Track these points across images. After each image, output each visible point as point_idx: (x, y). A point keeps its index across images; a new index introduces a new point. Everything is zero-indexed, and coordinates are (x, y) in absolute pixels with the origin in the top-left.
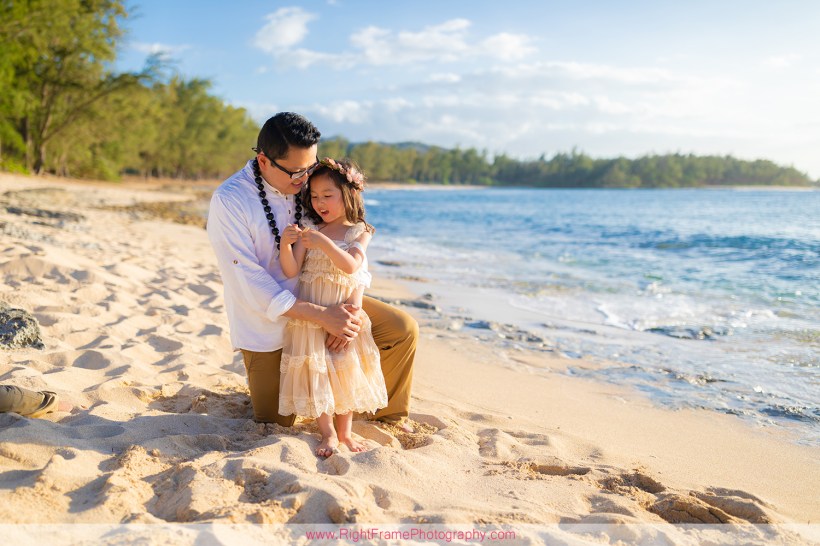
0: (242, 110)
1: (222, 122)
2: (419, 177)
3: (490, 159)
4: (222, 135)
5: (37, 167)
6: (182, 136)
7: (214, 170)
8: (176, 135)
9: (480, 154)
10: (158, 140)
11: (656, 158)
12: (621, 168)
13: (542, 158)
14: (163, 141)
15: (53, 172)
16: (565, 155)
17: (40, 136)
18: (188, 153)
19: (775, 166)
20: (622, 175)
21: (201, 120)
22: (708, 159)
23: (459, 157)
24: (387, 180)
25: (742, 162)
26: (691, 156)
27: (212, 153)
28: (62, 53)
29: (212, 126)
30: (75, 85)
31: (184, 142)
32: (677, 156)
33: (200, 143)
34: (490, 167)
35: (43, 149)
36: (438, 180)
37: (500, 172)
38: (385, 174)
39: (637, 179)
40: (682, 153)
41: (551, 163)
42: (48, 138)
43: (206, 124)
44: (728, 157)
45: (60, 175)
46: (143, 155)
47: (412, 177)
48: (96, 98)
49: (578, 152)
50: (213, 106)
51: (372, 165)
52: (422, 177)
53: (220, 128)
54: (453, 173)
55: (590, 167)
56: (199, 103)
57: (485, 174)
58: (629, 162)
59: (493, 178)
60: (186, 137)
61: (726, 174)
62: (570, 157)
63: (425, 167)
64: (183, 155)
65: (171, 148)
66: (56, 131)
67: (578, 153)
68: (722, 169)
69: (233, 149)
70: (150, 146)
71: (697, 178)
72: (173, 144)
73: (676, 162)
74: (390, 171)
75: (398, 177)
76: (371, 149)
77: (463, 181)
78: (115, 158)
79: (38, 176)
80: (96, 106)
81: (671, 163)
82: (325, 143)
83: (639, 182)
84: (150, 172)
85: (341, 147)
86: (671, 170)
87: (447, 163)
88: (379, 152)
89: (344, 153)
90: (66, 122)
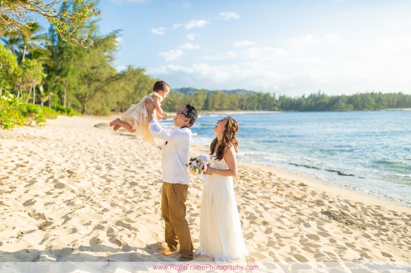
2: (242, 108)
3: (277, 98)
5: (83, 112)
6: (133, 94)
8: (131, 93)
9: (272, 95)
10: (123, 97)
11: (362, 95)
12: (343, 101)
13: (303, 96)
14: (125, 97)
15: (87, 113)
16: (315, 95)
17: (84, 100)
20: (343, 104)
21: (141, 86)
22: (389, 95)
23: (262, 97)
24: (226, 110)
25: (406, 96)
26: (380, 93)
28: (93, 68)
30: (98, 80)
31: (134, 96)
32: (372, 93)
34: (277, 102)
35: (85, 105)
36: (251, 109)
37: (282, 104)
38: (225, 107)
39: (351, 106)
40: (375, 93)
41: (307, 99)
42: (86, 101)
43: (143, 88)
44: (400, 94)
45: (89, 115)
46: (118, 103)
47: (238, 107)
48: (106, 85)
51: (219, 103)
52: (243, 108)
54: (259, 105)
55: (328, 101)
56: (140, 78)
57: (275, 105)
58: (347, 97)
59: (278, 107)
62: (317, 96)
63: (245, 103)
65: (128, 99)
66: (91, 98)
67: (321, 93)
68: (396, 100)
70: (121, 99)
71: (383, 105)
72: (129, 97)
73: (372, 97)
74: (228, 106)
75: (232, 108)
76: (218, 95)
77: (264, 109)
78: (107, 105)
79: (84, 116)
80: (106, 88)
81: (369, 97)
82: (196, 92)
83: (352, 108)
84: (119, 110)
85: (204, 94)
86: (369, 101)
87: (256, 100)
88: (222, 96)
89: (206, 97)
90: (94, 95)
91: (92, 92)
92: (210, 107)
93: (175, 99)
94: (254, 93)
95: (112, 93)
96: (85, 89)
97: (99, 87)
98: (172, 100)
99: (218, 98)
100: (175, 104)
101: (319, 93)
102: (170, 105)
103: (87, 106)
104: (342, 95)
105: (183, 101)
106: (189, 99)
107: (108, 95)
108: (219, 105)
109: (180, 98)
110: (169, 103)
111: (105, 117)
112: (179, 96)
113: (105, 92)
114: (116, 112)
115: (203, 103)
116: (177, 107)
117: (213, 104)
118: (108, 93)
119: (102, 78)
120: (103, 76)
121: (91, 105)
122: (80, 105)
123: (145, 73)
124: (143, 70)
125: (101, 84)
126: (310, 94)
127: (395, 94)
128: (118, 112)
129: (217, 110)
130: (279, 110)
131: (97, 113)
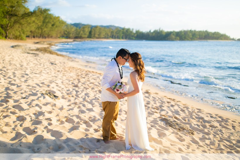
0: (59, 17)
1: (53, 21)
2: (113, 37)
3: (134, 31)
4: (53, 25)
5: (6, 37)
7: (51, 36)
8: (40, 26)
9: (131, 30)
10: (35, 28)
11: (184, 31)
12: (173, 35)
13: (150, 31)
14: (36, 27)
15: (9, 38)
16: (157, 30)
17: (7, 29)
18: (43, 31)
19: (220, 34)
20: (174, 37)
21: (47, 21)
22: (200, 32)
23: (125, 31)
24: (103, 38)
25: (210, 33)
26: (195, 31)
27: (50, 31)
28: (12, 7)
29: (50, 23)
30: (16, 15)
32: (191, 31)
33: (47, 28)
34: (134, 34)
35: (8, 32)
36: (118, 38)
37: (137, 35)
38: (102, 36)
39: (178, 38)
40: (192, 30)
41: (153, 33)
42: (8, 30)
43: (48, 22)
44: (206, 31)
45: (11, 39)
46: (31, 32)
47: (110, 37)
48: (21, 19)
50: (50, 17)
51: (98, 34)
52: (114, 37)
53: (53, 23)
54: (123, 36)
55: (164, 34)
56: (46, 16)
57: (133, 36)
58: (176, 32)
59: (135, 37)
60: (43, 26)
61: (206, 36)
62: (159, 31)
63: (115, 34)
64: (42, 31)
65: (39, 29)
66: (11, 27)
67: (161, 30)
68: (204, 35)
69: (56, 29)
70: (33, 29)
71: (196, 37)
72: (39, 28)
73: (190, 33)
74: (104, 35)
75: (106, 37)
76: (98, 28)
77: (126, 38)
78: (23, 33)
79: (7, 40)
80: (22, 21)
81: (189, 33)
82: (84, 26)
84: (32, 36)
85: (89, 28)
86: (189, 35)
87: (121, 33)
88: (100, 29)
90: (13, 26)
91: (12, 24)
92: (93, 36)
93: (70, 30)
94: (120, 28)
95: (25, 25)
96: (6, 22)
97: (17, 20)
98: (68, 31)
99: (97, 31)
100: (70, 34)
101: (159, 29)
102: (66, 34)
103: (9, 33)
104: (173, 31)
105: (75, 31)
106: (79, 30)
107: (23, 26)
108: (99, 35)
109: (73, 30)
110: (66, 33)
111: (22, 41)
112: (72, 28)
113: (21, 24)
114: (30, 38)
115: (88, 34)
116: (71, 35)
117: (95, 34)
118: (23, 24)
119: (19, 14)
120: (20, 13)
121: (12, 32)
122: (3, 32)
123: (49, 13)
124: (48, 10)
125: (19, 18)
127: (203, 31)
128: (31, 37)
129: (97, 38)
130: (135, 39)
131: (16, 38)
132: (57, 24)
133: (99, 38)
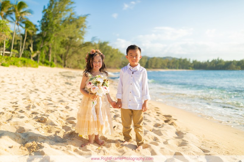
0: (117, 49)
1: (112, 53)
2: (169, 67)
3: (191, 62)
4: (111, 57)
5: (65, 66)
9: (188, 60)
12: (234, 64)
13: (208, 61)
15: (68, 67)
16: (215, 60)
17: (65, 59)
20: (234, 66)
23: (182, 61)
27: (108, 62)
29: (109, 54)
33: (106, 59)
34: (191, 64)
35: (66, 62)
36: (175, 68)
37: (195, 65)
38: (159, 66)
39: (239, 67)
41: (211, 63)
42: (67, 59)
43: (107, 54)
47: (167, 67)
48: (79, 49)
49: (220, 59)
50: (109, 48)
51: (155, 64)
52: (170, 67)
53: (111, 54)
54: (180, 66)
55: (224, 64)
56: (105, 48)
57: (190, 66)
58: (236, 62)
59: (192, 67)
62: (217, 61)
63: (171, 65)
66: (69, 57)
69: (114, 60)
75: (163, 67)
76: (155, 59)
77: (183, 68)
79: (65, 68)
80: (79, 51)
83: (240, 68)
87: (178, 63)
88: (157, 60)
89: (147, 60)
90: (72, 55)
92: (149, 66)
94: (177, 59)
97: (75, 51)
99: (154, 61)
101: (218, 59)
103: (68, 62)
104: (234, 60)
113: (79, 54)
115: (145, 64)
117: (151, 64)
118: (81, 54)
120: (78, 44)
121: (71, 62)
122: (62, 62)
123: (108, 45)
124: (107, 43)
125: (76, 48)
126: (212, 60)
129: (154, 68)
130: (192, 69)
132: (116, 55)
133: (155, 68)
